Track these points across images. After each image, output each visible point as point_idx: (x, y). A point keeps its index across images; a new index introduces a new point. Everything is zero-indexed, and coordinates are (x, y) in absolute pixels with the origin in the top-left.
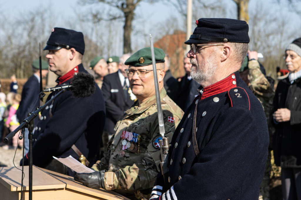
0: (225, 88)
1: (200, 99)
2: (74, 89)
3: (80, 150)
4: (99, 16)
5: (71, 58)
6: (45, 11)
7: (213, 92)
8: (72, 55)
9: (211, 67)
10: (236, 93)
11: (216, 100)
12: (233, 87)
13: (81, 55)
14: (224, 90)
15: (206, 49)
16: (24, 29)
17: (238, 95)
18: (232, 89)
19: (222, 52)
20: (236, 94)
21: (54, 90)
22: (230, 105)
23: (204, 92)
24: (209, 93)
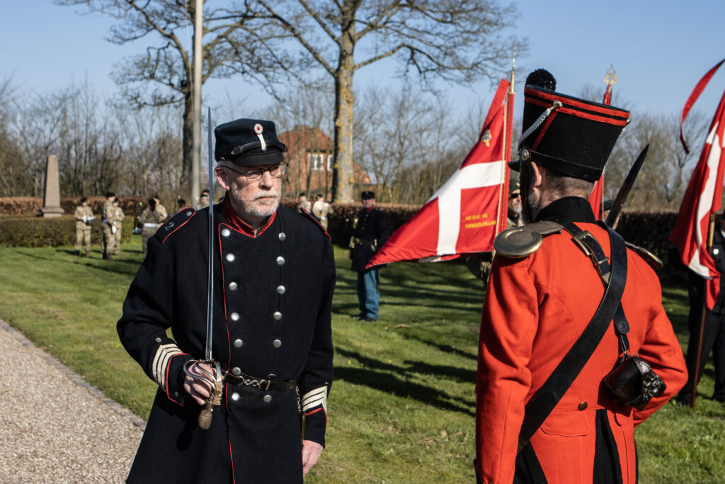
6: (79, 93)
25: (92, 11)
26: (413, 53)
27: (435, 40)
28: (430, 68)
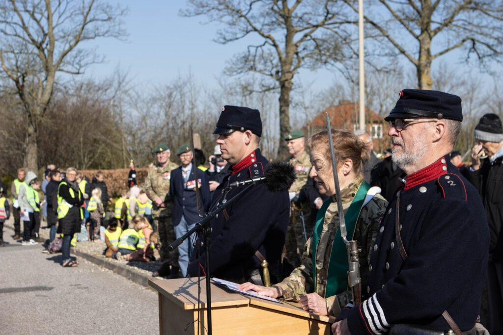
0: (434, 175)
1: (403, 190)
2: (267, 182)
3: (262, 254)
4: (249, 88)
5: (247, 142)
6: (185, 84)
7: (419, 181)
8: (247, 138)
9: (421, 148)
10: (448, 180)
11: (423, 190)
12: (442, 174)
13: (258, 137)
14: (432, 178)
15: (414, 125)
16: (161, 107)
17: (451, 183)
18: (442, 176)
19: (434, 130)
20: (449, 182)
21: (244, 184)
22: (442, 196)
23: (407, 180)
24: (414, 181)
25: (211, 21)
26: (474, 44)
27: (493, 32)
28: (486, 54)
